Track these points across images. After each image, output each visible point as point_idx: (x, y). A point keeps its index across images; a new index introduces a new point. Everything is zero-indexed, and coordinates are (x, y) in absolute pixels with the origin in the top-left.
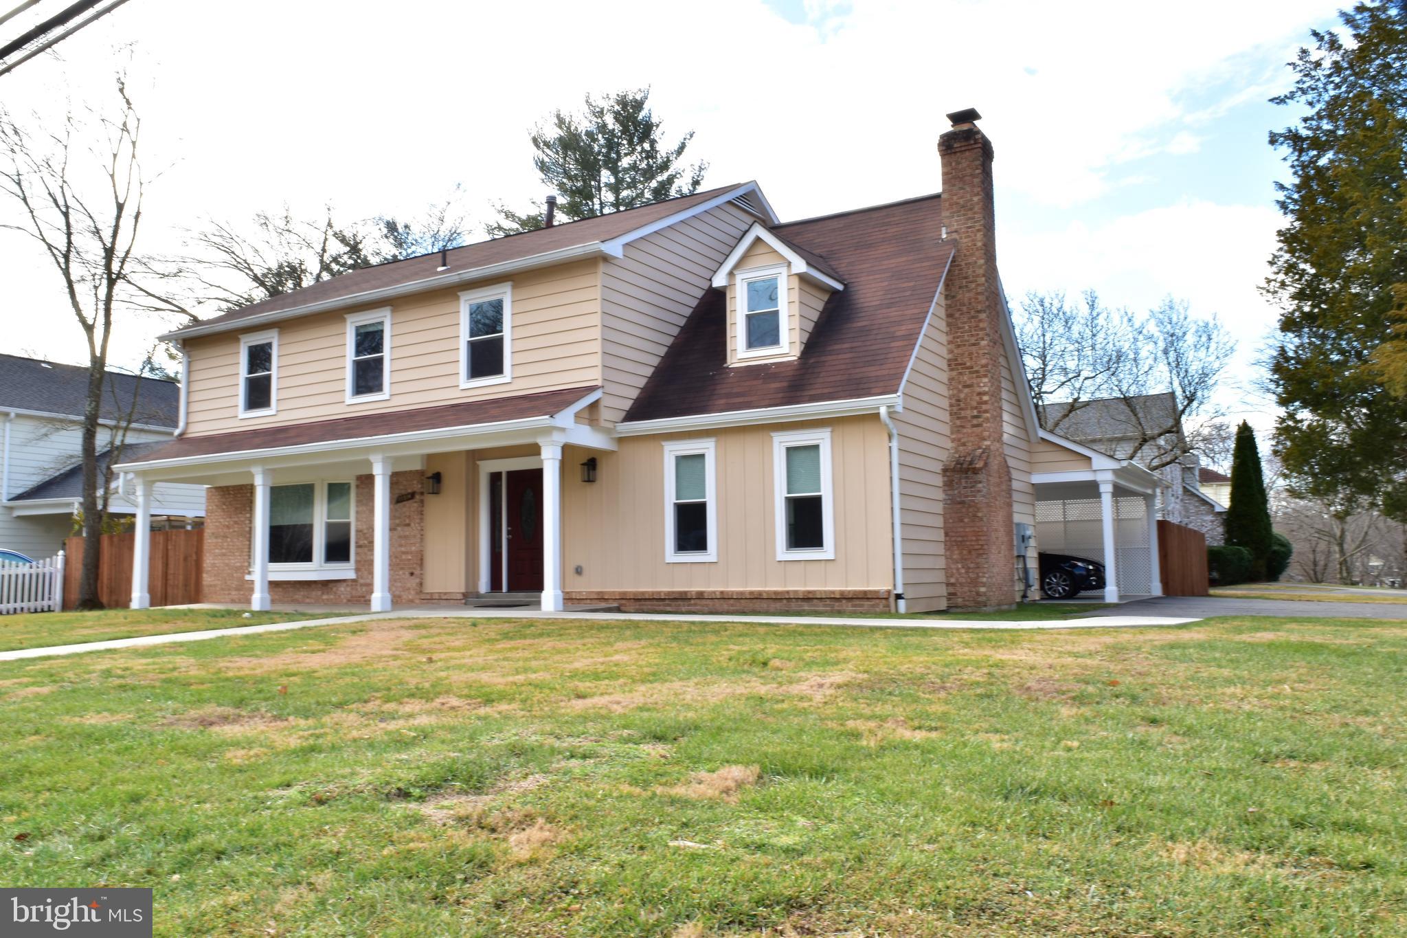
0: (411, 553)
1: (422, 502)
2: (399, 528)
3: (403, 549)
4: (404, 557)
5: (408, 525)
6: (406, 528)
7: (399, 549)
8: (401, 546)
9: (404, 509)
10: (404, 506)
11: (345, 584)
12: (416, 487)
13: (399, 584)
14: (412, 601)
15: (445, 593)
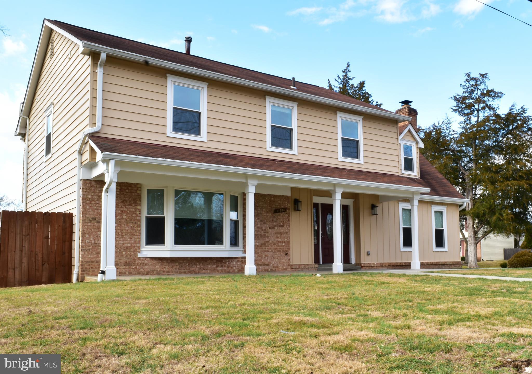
0: (285, 242)
1: (289, 214)
2: (276, 228)
3: (279, 240)
4: (279, 244)
5: (283, 226)
6: (281, 228)
7: (276, 240)
8: (278, 238)
9: (279, 217)
10: (279, 215)
11: (236, 260)
12: (286, 204)
13: (277, 260)
14: (286, 270)
15: (308, 265)
